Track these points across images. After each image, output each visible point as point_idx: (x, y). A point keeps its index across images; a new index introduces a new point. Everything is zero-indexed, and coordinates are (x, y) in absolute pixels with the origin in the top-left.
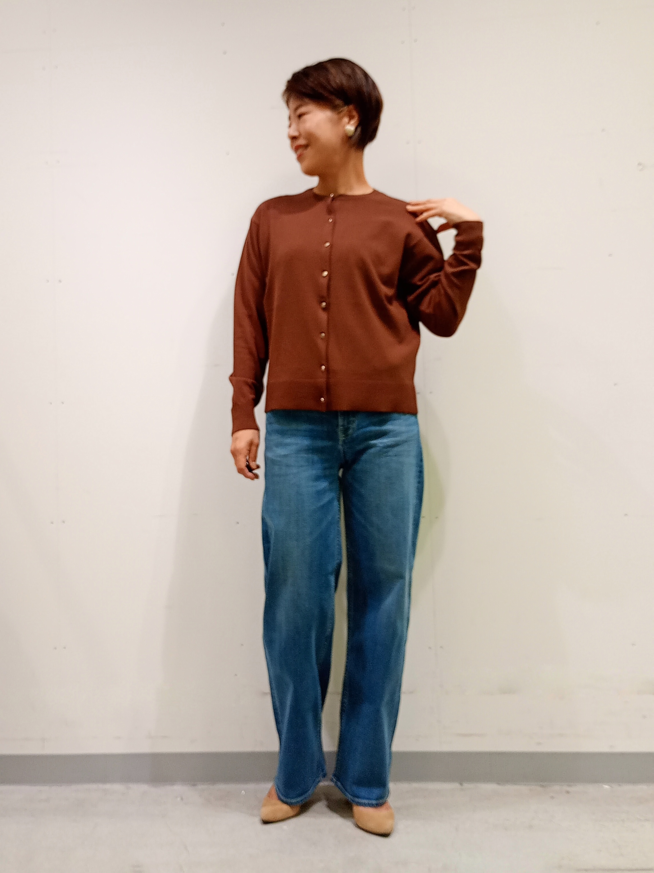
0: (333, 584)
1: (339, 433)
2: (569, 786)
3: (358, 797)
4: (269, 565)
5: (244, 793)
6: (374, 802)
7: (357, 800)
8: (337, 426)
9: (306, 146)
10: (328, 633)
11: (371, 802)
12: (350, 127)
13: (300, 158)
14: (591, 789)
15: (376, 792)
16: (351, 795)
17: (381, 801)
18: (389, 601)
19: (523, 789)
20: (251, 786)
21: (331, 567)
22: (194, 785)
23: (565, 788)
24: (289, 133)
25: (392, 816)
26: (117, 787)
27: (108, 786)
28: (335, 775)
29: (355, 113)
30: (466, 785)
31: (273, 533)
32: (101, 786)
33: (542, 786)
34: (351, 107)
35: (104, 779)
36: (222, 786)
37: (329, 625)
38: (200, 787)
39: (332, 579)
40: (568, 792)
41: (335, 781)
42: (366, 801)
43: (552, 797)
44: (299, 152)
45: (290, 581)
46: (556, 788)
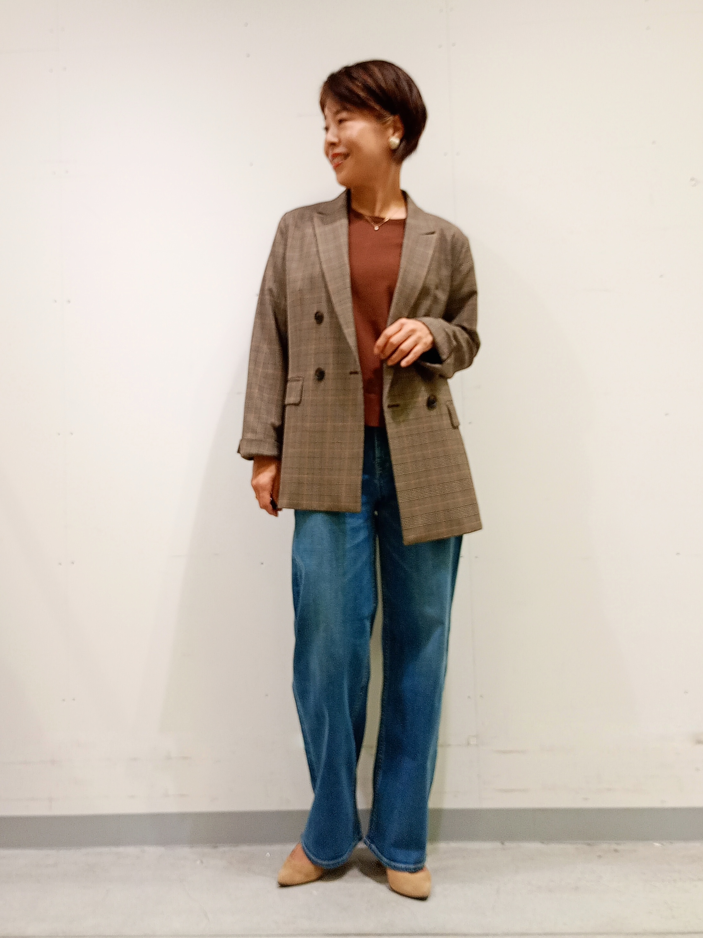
0: (368, 629)
1: (376, 466)
2: (618, 844)
3: (394, 861)
4: (299, 609)
5: (269, 855)
6: (412, 866)
7: (393, 864)
8: (374, 458)
9: (346, 156)
10: (363, 683)
11: (408, 866)
12: (395, 140)
13: (337, 168)
14: (642, 848)
15: (414, 855)
16: (387, 859)
17: (419, 865)
18: (429, 649)
19: (568, 848)
20: (277, 848)
21: (366, 611)
22: (215, 847)
23: (614, 846)
24: (326, 139)
25: (429, 879)
26: (131, 850)
27: (121, 849)
28: (368, 837)
29: (399, 125)
30: (508, 844)
31: (303, 574)
32: (114, 849)
33: (589, 845)
34: (397, 117)
35: (117, 842)
36: (245, 848)
37: (364, 674)
38: (223, 849)
39: (368, 624)
40: (616, 851)
41: (369, 843)
42: (403, 866)
43: (600, 857)
44: (337, 160)
45: (322, 627)
46: (604, 846)
